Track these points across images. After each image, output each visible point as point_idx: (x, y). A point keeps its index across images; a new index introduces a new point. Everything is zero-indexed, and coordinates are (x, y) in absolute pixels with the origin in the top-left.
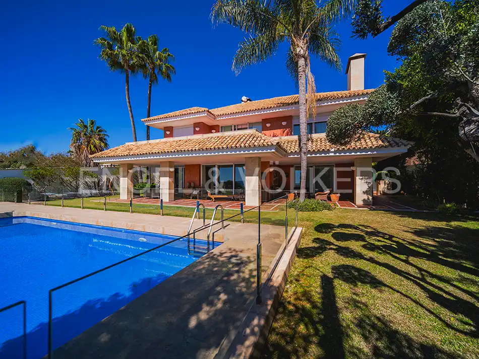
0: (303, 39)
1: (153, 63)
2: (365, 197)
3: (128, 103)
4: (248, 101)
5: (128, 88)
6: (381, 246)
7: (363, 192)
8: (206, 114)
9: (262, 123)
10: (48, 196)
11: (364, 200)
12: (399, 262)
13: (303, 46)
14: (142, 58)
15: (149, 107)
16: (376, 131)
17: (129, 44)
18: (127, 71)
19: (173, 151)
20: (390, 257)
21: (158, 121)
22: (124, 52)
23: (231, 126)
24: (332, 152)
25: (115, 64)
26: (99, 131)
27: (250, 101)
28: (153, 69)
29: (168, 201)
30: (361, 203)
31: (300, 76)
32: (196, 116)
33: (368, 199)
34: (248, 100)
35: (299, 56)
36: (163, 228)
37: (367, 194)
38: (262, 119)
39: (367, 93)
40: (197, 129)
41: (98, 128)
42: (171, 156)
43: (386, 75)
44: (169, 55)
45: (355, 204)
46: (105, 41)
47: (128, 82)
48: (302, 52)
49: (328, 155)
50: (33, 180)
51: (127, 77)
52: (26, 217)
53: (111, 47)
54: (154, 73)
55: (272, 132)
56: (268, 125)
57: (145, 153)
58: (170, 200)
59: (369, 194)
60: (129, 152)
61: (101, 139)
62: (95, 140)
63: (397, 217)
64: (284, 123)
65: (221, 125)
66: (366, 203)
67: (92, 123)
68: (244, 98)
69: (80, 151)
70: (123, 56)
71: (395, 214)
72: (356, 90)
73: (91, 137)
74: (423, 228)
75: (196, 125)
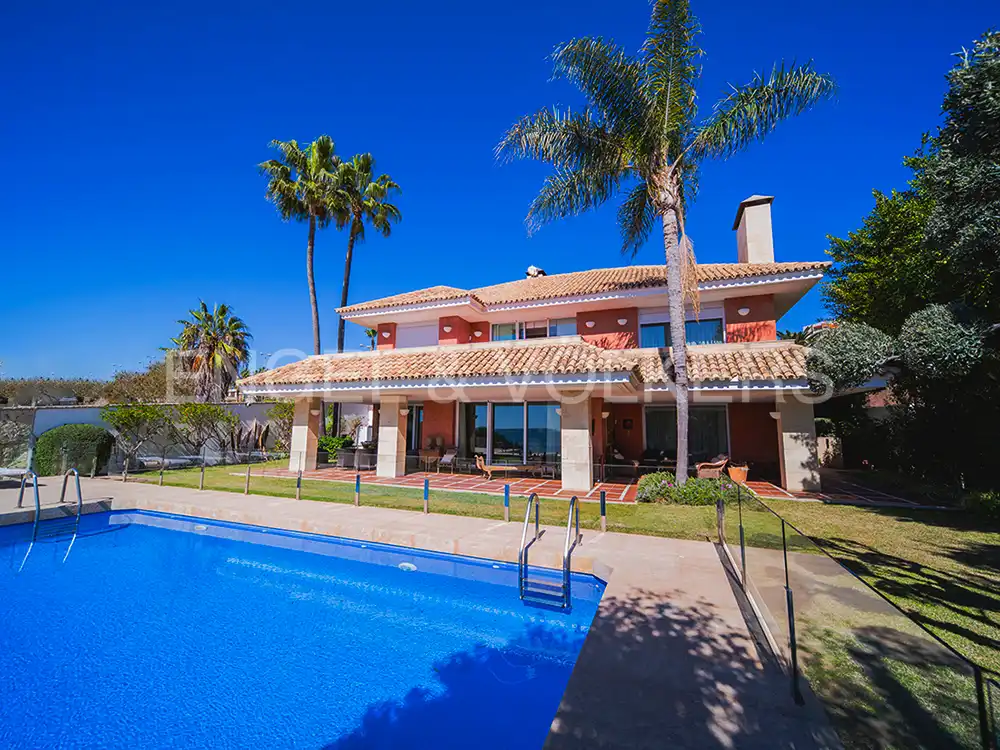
0: (672, 178)
1: (360, 203)
2: (807, 474)
3: (309, 277)
4: (541, 276)
5: (312, 249)
6: (912, 586)
7: (802, 464)
8: (468, 303)
9: (578, 321)
10: (142, 463)
11: (804, 481)
12: (969, 620)
13: (671, 190)
14: (342, 196)
15: (347, 285)
16: (785, 333)
17: (323, 172)
18: (313, 219)
19: (416, 375)
20: (947, 611)
21: (366, 312)
22: (312, 185)
23: (514, 325)
24: (734, 383)
25: (290, 204)
26: (237, 327)
27: (544, 274)
28: (359, 214)
29: (394, 477)
30: (800, 488)
31: (668, 240)
32: (449, 305)
33: (813, 476)
34: (539, 273)
35: (664, 207)
36: (456, 542)
37: (811, 470)
38: (578, 313)
39: (787, 270)
40: (447, 329)
41: (233, 320)
42: (410, 386)
43: (832, 243)
44: (390, 185)
45: (786, 489)
46: (279, 165)
47: (312, 237)
48: (670, 200)
49: (725, 388)
50: (118, 428)
51: (313, 228)
52: (134, 511)
53: (287, 177)
54: (359, 222)
55: (598, 337)
56: (590, 324)
57: (356, 378)
58: (399, 474)
59: (814, 469)
60: (320, 375)
61: (237, 344)
62: (225, 344)
63: (892, 520)
64: (622, 322)
65: (492, 322)
66: (810, 489)
67: (223, 311)
68: (532, 270)
69: (191, 366)
70: (310, 192)
71: (882, 514)
72: (764, 262)
73: (216, 339)
74: (962, 546)
75: (445, 321)
